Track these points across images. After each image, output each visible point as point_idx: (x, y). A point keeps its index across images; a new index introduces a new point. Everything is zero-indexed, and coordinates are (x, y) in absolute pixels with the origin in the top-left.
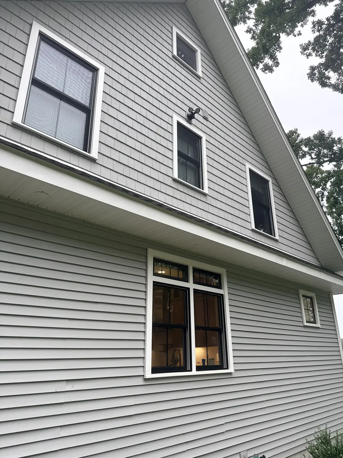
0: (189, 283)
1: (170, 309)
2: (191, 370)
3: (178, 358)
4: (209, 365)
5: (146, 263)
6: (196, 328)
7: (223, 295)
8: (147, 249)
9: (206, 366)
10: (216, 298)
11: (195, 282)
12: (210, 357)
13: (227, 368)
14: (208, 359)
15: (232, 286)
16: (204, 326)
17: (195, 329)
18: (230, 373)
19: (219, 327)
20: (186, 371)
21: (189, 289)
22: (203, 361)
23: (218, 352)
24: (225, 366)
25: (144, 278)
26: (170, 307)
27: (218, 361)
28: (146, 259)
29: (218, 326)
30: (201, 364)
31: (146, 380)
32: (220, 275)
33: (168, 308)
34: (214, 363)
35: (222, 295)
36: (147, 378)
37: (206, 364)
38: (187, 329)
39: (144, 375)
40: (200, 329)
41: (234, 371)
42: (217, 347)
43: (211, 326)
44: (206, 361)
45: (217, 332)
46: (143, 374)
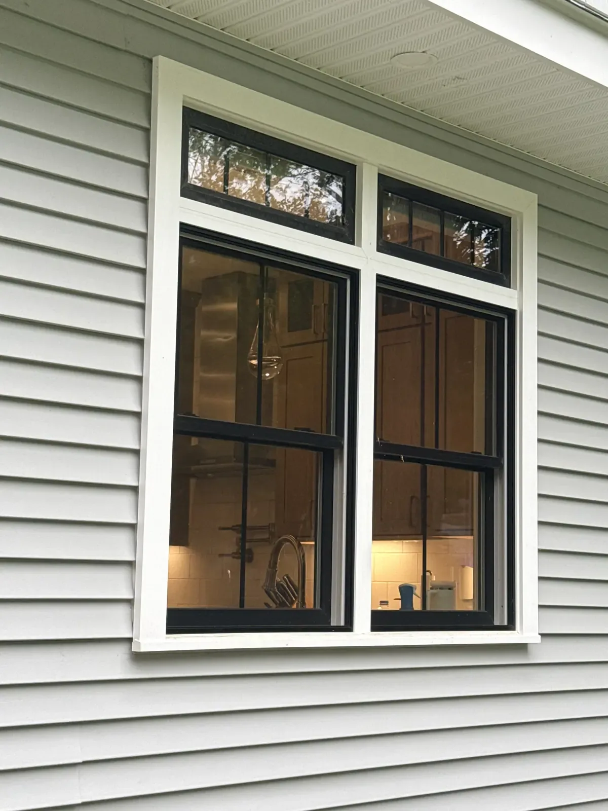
0: (360, 245)
1: (260, 368)
2: (348, 626)
3: (295, 579)
4: (428, 608)
5: (147, 131)
6: (382, 452)
7: (514, 311)
8: (151, 61)
9: (417, 612)
10: (479, 325)
11: (385, 246)
12: (434, 578)
13: (511, 625)
14: (428, 587)
15: (560, 276)
16: (418, 445)
17: (376, 456)
18: (521, 648)
19: (483, 454)
20: (325, 627)
21: (354, 274)
22: (406, 592)
23: (471, 562)
24: (500, 617)
25: (137, 206)
26: (260, 360)
27: (471, 597)
28: (149, 113)
29: (478, 447)
30: (395, 605)
31: (141, 658)
32: (509, 219)
33: (255, 362)
34: (454, 604)
35: (511, 314)
36: (143, 649)
37: (417, 605)
38: (336, 451)
39: (130, 640)
40: (399, 459)
41: (538, 639)
42: (471, 538)
43: (451, 446)
44: (418, 591)
45: (476, 474)
46: (128, 635)
